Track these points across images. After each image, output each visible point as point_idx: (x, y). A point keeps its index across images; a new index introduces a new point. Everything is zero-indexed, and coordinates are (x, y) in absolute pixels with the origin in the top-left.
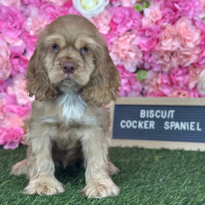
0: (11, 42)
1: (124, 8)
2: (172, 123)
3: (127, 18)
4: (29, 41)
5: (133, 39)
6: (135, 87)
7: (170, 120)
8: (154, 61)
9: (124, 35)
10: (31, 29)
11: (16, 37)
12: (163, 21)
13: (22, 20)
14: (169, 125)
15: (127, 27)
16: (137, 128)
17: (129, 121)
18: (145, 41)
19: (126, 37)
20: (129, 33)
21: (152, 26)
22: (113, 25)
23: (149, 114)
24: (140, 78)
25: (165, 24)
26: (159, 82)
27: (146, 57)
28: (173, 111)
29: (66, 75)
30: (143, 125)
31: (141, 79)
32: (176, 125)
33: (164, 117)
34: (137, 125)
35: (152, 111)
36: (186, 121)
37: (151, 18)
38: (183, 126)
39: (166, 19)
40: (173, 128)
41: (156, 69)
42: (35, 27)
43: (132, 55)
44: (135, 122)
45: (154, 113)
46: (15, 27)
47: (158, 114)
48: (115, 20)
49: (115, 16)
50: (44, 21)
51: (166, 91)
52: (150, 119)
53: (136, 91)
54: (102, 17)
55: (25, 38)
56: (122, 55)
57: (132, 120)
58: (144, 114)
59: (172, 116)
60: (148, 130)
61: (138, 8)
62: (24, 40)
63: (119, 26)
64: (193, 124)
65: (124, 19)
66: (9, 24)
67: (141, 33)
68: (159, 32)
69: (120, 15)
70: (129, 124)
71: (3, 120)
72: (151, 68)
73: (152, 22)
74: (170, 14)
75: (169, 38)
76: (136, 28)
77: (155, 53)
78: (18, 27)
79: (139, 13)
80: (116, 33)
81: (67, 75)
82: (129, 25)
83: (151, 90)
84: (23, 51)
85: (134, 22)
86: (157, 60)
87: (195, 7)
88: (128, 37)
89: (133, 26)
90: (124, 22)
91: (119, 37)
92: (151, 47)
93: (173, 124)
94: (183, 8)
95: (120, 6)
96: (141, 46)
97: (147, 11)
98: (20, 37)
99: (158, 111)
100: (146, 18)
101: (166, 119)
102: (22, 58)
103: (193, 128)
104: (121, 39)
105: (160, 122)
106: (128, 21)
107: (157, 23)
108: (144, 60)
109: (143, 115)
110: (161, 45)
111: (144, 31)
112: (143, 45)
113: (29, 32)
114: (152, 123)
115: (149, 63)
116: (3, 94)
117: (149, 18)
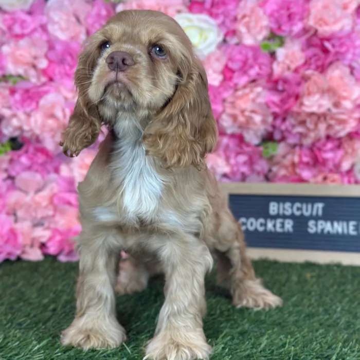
0: (69, 95)
1: (246, 47)
2: (320, 222)
3: (251, 61)
5: (259, 95)
6: (258, 168)
7: (317, 218)
8: (290, 128)
9: (245, 87)
12: (306, 67)
14: (316, 225)
15: (249, 76)
16: (265, 230)
17: (252, 220)
18: (276, 98)
19: (247, 90)
20: (253, 85)
21: (288, 74)
22: (228, 73)
23: (284, 209)
24: (267, 153)
25: (309, 72)
26: (296, 159)
27: (278, 122)
28: (320, 205)
29: (113, 74)
30: (274, 226)
31: (268, 156)
32: (327, 227)
33: (307, 214)
34: (265, 225)
35: (288, 205)
36: (343, 220)
38: (338, 228)
39: (310, 64)
40: (323, 230)
41: (292, 140)
43: (257, 118)
44: (262, 220)
45: (292, 207)
47: (298, 209)
48: (231, 65)
49: (231, 59)
51: (306, 174)
52: (285, 217)
53: (258, 173)
54: (213, 59)
56: (241, 119)
57: (257, 218)
58: (276, 208)
59: (320, 213)
60: (283, 234)
61: (266, 47)
63: (236, 75)
64: (354, 226)
65: (245, 63)
66: (67, 68)
67: (271, 85)
68: (299, 84)
69: (239, 57)
70: (252, 224)
71: (53, 216)
72: (283, 139)
73: (289, 68)
74: (316, 58)
75: (314, 94)
76: (263, 78)
77: (292, 116)
79: (269, 56)
80: (231, 84)
81: (115, 73)
82: (253, 72)
83: (283, 172)
85: (260, 68)
86: (293, 126)
87: (355, 48)
88: (252, 91)
89: (258, 74)
90: (246, 68)
91: (236, 90)
92: (286, 106)
93: (322, 224)
94: (338, 49)
95: (237, 44)
96: (271, 105)
97: (281, 53)
99: (298, 205)
100: (279, 63)
101: (311, 217)
103: (354, 230)
104: (240, 93)
105: (301, 222)
106: (252, 67)
107: (296, 71)
108: (274, 127)
109: (274, 211)
110: (302, 104)
111: (276, 82)
112: (274, 103)
114: (289, 223)
115: (282, 132)
116: (53, 176)
117: (283, 62)
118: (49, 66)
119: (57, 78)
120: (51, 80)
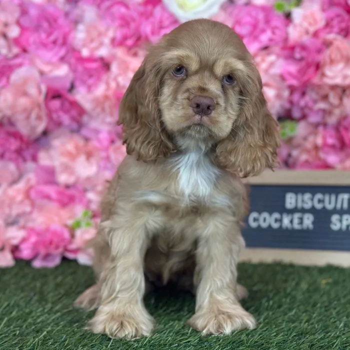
0: (46, 68)
1: (256, 7)
2: (345, 217)
3: (261, 25)
4: (80, 68)
5: (272, 64)
7: (341, 212)
8: (310, 104)
9: (255, 55)
10: (84, 45)
11: (55, 59)
12: (327, 30)
13: (67, 29)
14: (341, 221)
15: (260, 42)
16: (281, 227)
17: (265, 215)
18: (293, 68)
21: (306, 40)
23: (303, 201)
24: (284, 134)
25: (331, 36)
26: (319, 141)
27: (296, 97)
28: (346, 196)
30: (291, 222)
31: (285, 138)
33: (330, 207)
34: (280, 221)
35: (307, 196)
37: (305, 24)
39: (332, 27)
41: (313, 119)
42: (92, 41)
43: (270, 93)
44: (277, 215)
45: (312, 199)
46: (55, 42)
47: (320, 201)
48: (237, 29)
49: (238, 22)
50: (107, 29)
51: (332, 159)
52: (304, 211)
55: (73, 61)
57: (271, 213)
58: (293, 201)
59: (346, 206)
62: (70, 65)
65: (255, 26)
66: (43, 36)
67: (286, 53)
68: (319, 51)
69: (247, 19)
70: (265, 220)
71: (30, 213)
72: (304, 117)
73: (307, 33)
74: (340, 19)
75: (338, 62)
76: (277, 44)
77: (313, 90)
78: (60, 41)
79: (283, 17)
81: (199, 117)
82: (265, 38)
83: (304, 157)
84: (68, 85)
85: (274, 33)
86: (315, 101)
88: (263, 60)
89: (271, 40)
90: (256, 33)
92: (305, 78)
95: (247, 4)
96: (287, 76)
97: (298, 14)
98: (62, 59)
99: (320, 196)
100: (295, 26)
101: (335, 211)
102: (66, 99)
106: (263, 31)
107: (316, 34)
108: (291, 102)
109: (291, 204)
110: (323, 75)
111: (292, 48)
112: (290, 74)
113: (79, 52)
114: (308, 218)
115: (302, 108)
116: (30, 165)
117: (301, 25)
118: (21, 34)
119: (32, 48)
120: (25, 51)
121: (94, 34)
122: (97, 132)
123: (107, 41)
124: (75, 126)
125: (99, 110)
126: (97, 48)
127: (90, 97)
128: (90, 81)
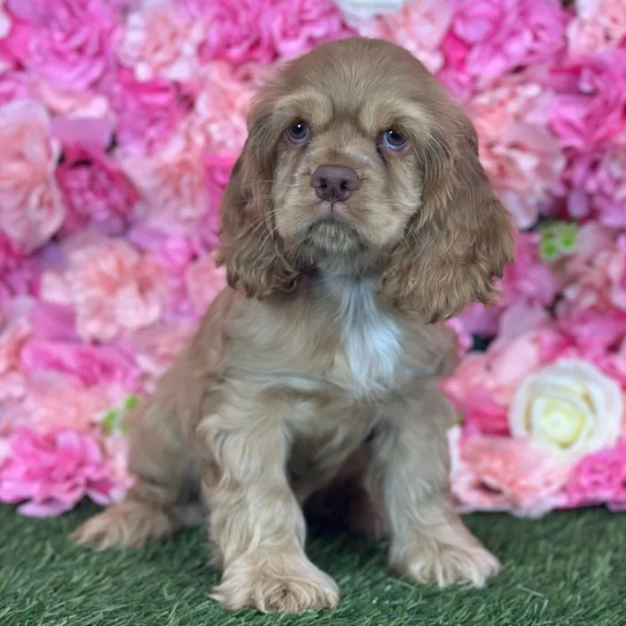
0: (63, 104)
3: (511, 20)
4: (132, 104)
5: (531, 104)
6: (528, 286)
8: (608, 189)
9: (496, 85)
10: (141, 59)
11: (81, 85)
13: (107, 24)
15: (507, 57)
18: (575, 113)
19: (502, 93)
20: (517, 78)
21: (604, 51)
22: (454, 49)
24: (551, 250)
26: (614, 269)
27: (579, 172)
29: (325, 206)
31: (554, 257)
37: (605, 21)
41: (614, 219)
42: (157, 48)
43: (526, 163)
46: (80, 50)
48: (461, 30)
49: (461, 15)
50: (189, 26)
53: (530, 301)
54: (415, 16)
55: (117, 89)
56: (486, 163)
62: (110, 97)
63: (475, 54)
65: (497, 23)
66: (58, 36)
67: (561, 79)
69: (482, 8)
72: (593, 215)
73: (608, 38)
76: (542, 62)
77: (614, 157)
78: (92, 49)
79: (558, 6)
80: (464, 78)
81: (329, 205)
82: (517, 49)
83: (589, 300)
84: (106, 140)
85: (536, 38)
86: (618, 183)
88: (513, 95)
89: (531, 52)
90: (498, 38)
91: (475, 93)
92: (600, 133)
96: (560, 129)
98: (95, 86)
100: (582, 25)
102: (103, 168)
104: (483, 100)
106: (514, 34)
107: (625, 43)
108: (568, 184)
111: (576, 71)
112: (569, 124)
113: (131, 71)
115: (590, 197)
116: (24, 302)
117: (595, 22)
118: (12, 32)
119: (33, 62)
120: (19, 66)
121: (164, 34)
122: (162, 236)
123: (188, 49)
124: (117, 224)
125: (167, 192)
126: (167, 64)
127: (151, 164)
128: (152, 133)
